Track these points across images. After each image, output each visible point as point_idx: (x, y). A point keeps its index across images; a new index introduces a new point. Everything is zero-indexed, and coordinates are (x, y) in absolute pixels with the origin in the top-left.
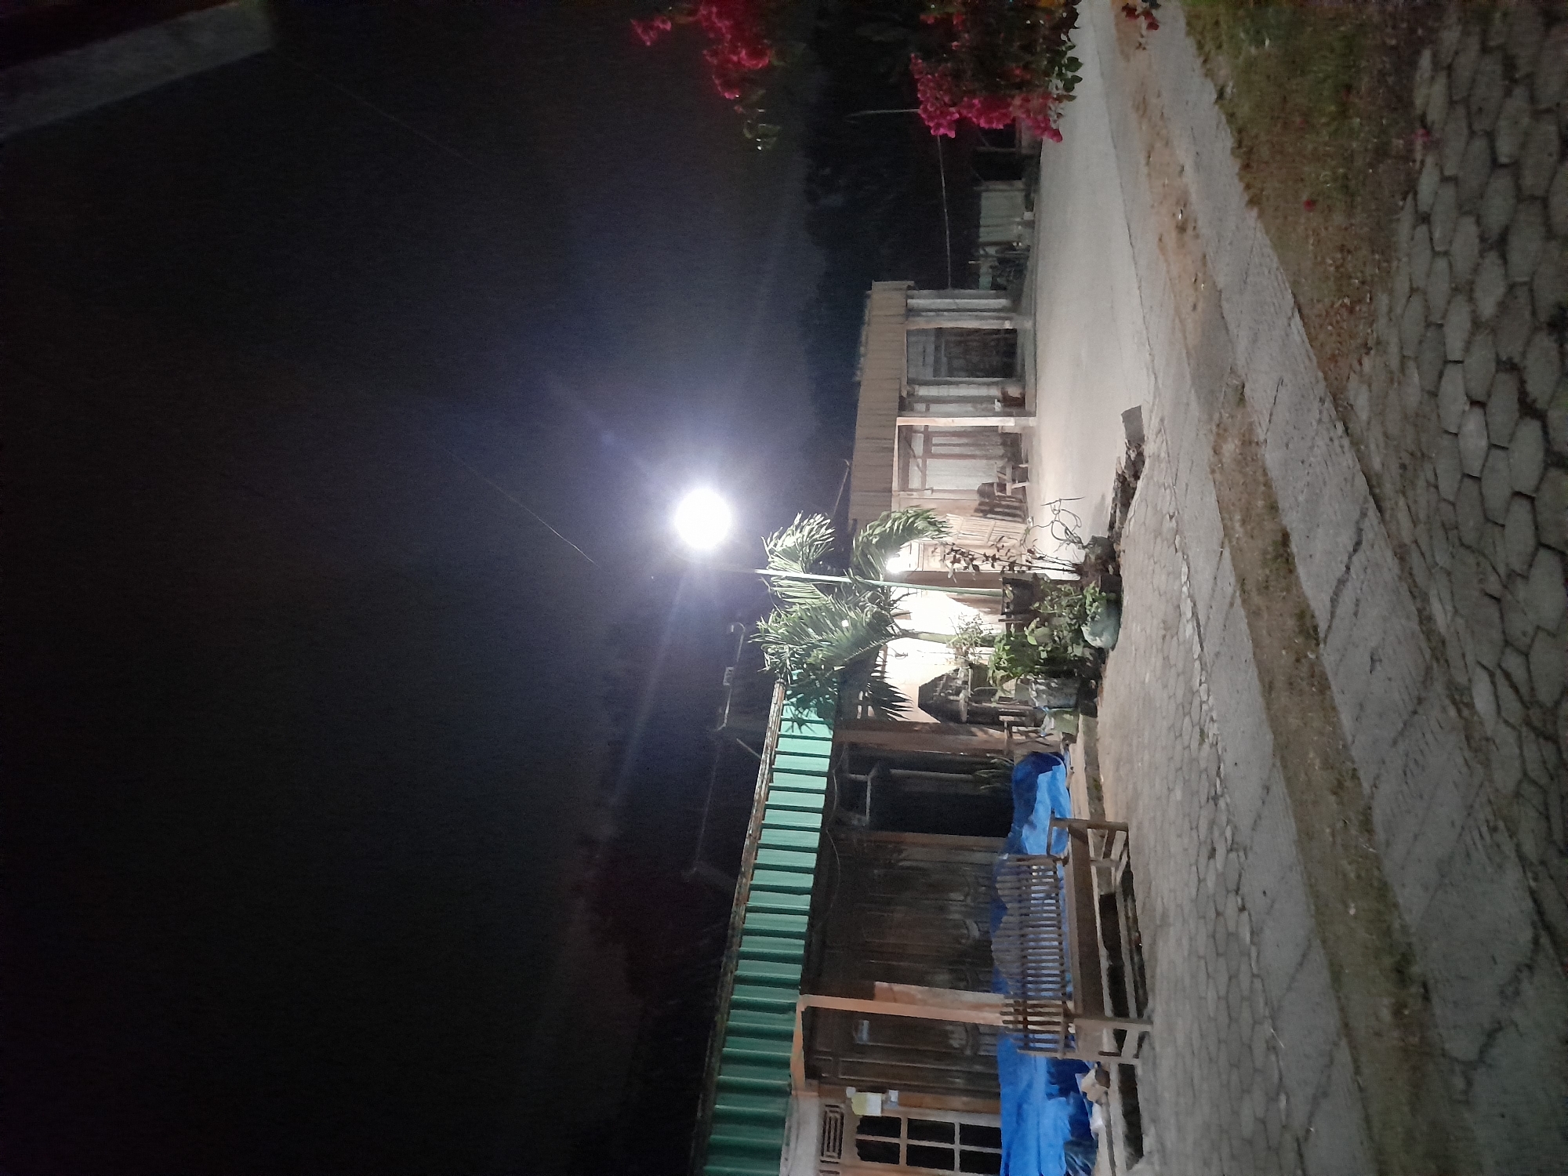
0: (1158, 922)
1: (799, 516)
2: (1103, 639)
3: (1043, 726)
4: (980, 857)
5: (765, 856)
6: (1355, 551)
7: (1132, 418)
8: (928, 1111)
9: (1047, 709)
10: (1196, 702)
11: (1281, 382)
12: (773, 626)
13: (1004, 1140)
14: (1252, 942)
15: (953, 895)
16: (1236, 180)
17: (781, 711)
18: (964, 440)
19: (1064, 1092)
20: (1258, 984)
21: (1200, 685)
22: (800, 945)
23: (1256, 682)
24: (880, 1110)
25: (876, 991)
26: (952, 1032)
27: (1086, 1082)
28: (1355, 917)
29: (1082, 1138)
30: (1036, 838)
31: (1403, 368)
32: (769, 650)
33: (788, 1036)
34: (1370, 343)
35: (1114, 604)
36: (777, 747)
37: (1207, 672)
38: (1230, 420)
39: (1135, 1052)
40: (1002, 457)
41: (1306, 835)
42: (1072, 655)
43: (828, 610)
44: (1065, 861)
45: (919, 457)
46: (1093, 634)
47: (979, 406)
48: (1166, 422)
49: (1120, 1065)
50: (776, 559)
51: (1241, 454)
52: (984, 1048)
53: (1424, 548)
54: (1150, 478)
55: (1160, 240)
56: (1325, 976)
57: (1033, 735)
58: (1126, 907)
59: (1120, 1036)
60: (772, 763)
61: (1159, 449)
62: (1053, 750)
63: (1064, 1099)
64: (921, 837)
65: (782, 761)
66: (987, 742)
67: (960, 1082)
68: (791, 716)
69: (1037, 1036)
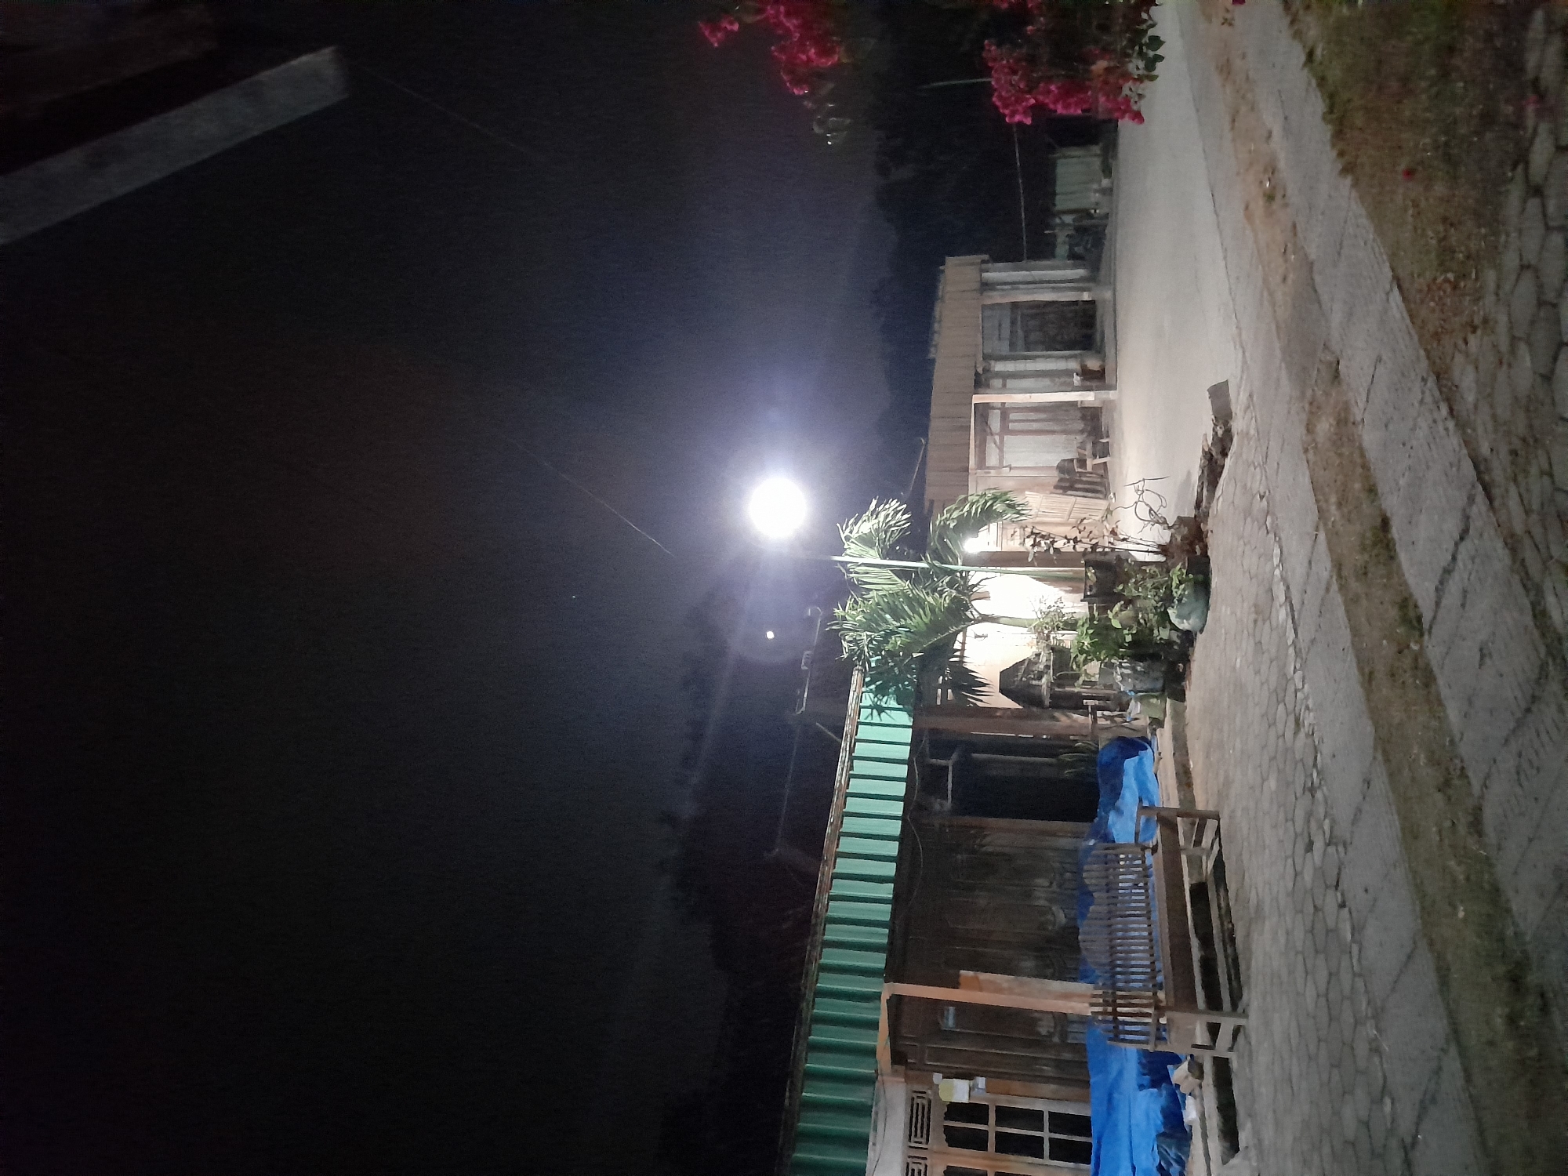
0: (1252, 914)
1: (874, 502)
2: (1190, 622)
3: (1128, 711)
4: (1065, 842)
5: (847, 845)
6: (1462, 539)
7: (1219, 394)
8: (1016, 1098)
9: (1133, 693)
10: (1291, 689)
11: (1379, 359)
12: (851, 614)
13: (1094, 1130)
14: (1353, 940)
15: (1040, 881)
16: (1328, 148)
17: (859, 699)
18: (1043, 416)
19: (1154, 1084)
20: (1360, 983)
21: (1294, 673)
22: (882, 934)
23: (1355, 671)
24: (967, 1097)
25: (961, 980)
26: (1040, 1020)
27: (1179, 1074)
28: (1465, 920)
29: (1175, 1130)
30: (1123, 825)
31: (1513, 350)
32: (847, 637)
33: (874, 1025)
34: (1477, 321)
35: (1202, 585)
36: (856, 735)
37: (1302, 659)
38: (1324, 398)
39: (1229, 1046)
40: (1082, 432)
41: (1410, 834)
42: (1158, 638)
43: (907, 596)
44: (1154, 850)
45: (997, 434)
46: (1179, 616)
47: (1057, 380)
48: (1255, 399)
49: (1215, 1059)
50: (852, 546)
51: (1336, 434)
52: (1071, 1035)
53: (1538, 537)
54: (1239, 455)
55: (1247, 208)
56: (1430, 981)
57: (1116, 719)
58: (1218, 895)
59: (1214, 1030)
60: (852, 750)
61: (1248, 426)
62: (1139, 735)
63: (1156, 1090)
64: (1004, 822)
65: (861, 749)
66: (1071, 727)
67: (1048, 1070)
68: (871, 703)
69: (1127, 1028)
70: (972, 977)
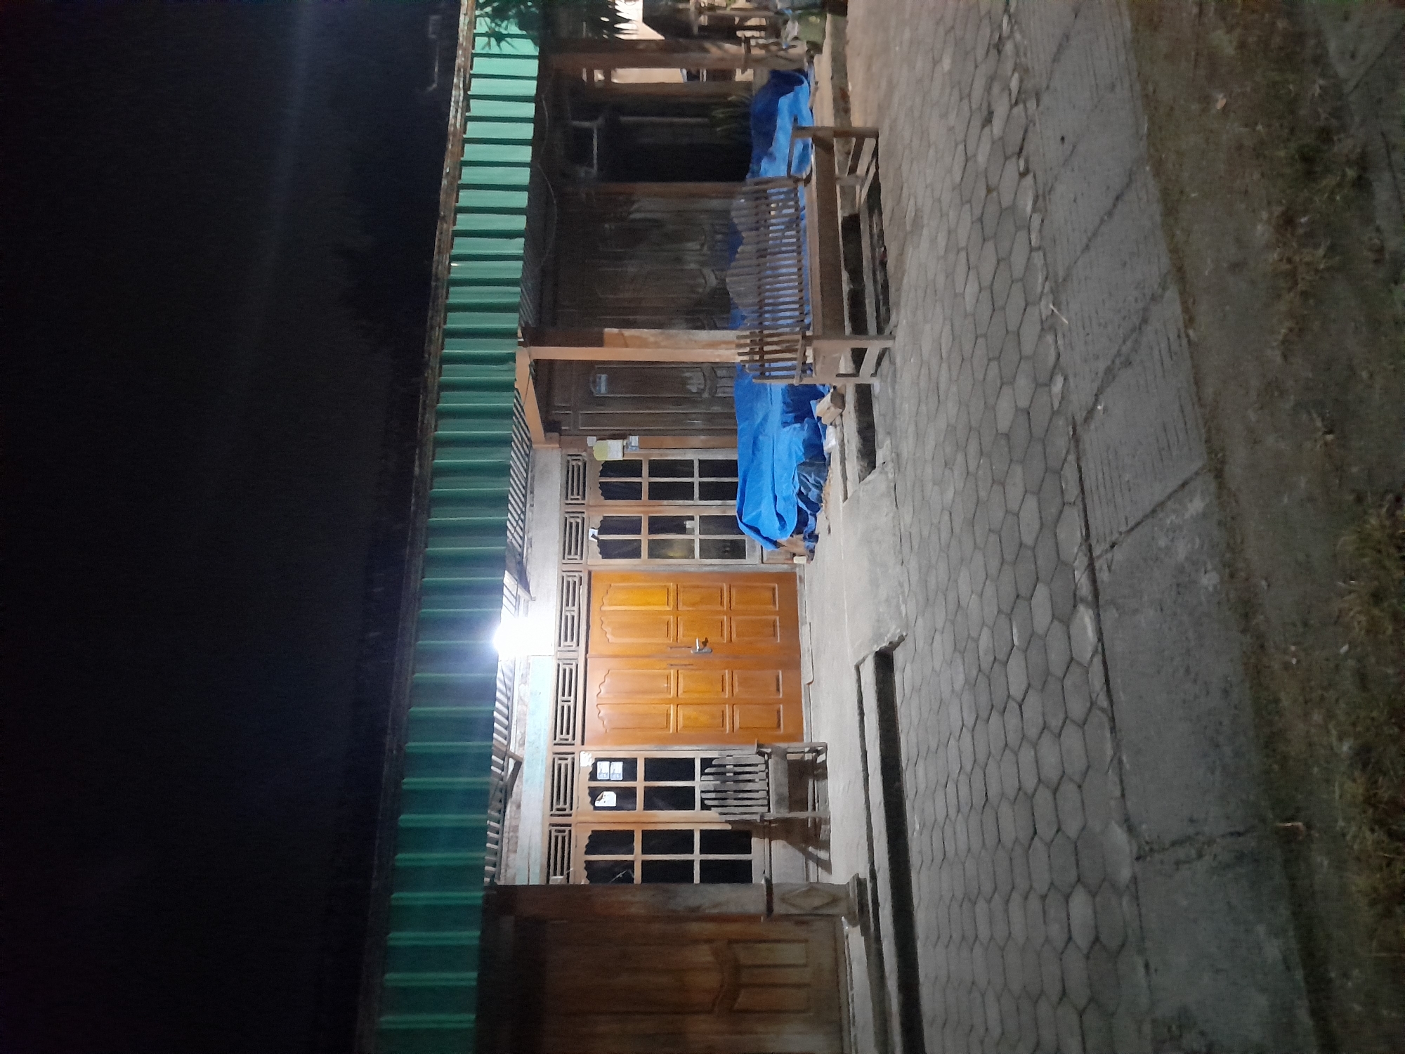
0: (908, 228)
3: (785, 35)
4: (716, 204)
5: (466, 198)
8: (668, 451)
9: (791, 11)
13: (740, 473)
14: (1034, 210)
15: (690, 245)
17: (472, 24)
19: (799, 419)
20: (1038, 258)
22: (516, 292)
24: (621, 455)
25: (605, 336)
26: (691, 378)
27: (821, 408)
28: (1225, 110)
29: (815, 457)
30: (772, 169)
33: (510, 387)
36: (471, 68)
39: (873, 372)
44: (808, 180)
49: (858, 386)
52: (721, 389)
57: (774, 48)
58: (871, 221)
59: (858, 356)
60: (467, 87)
62: (795, 66)
63: (797, 425)
64: (656, 187)
65: (477, 86)
66: (722, 59)
67: (698, 423)
68: (487, 29)
69: (773, 365)
70: (618, 334)
